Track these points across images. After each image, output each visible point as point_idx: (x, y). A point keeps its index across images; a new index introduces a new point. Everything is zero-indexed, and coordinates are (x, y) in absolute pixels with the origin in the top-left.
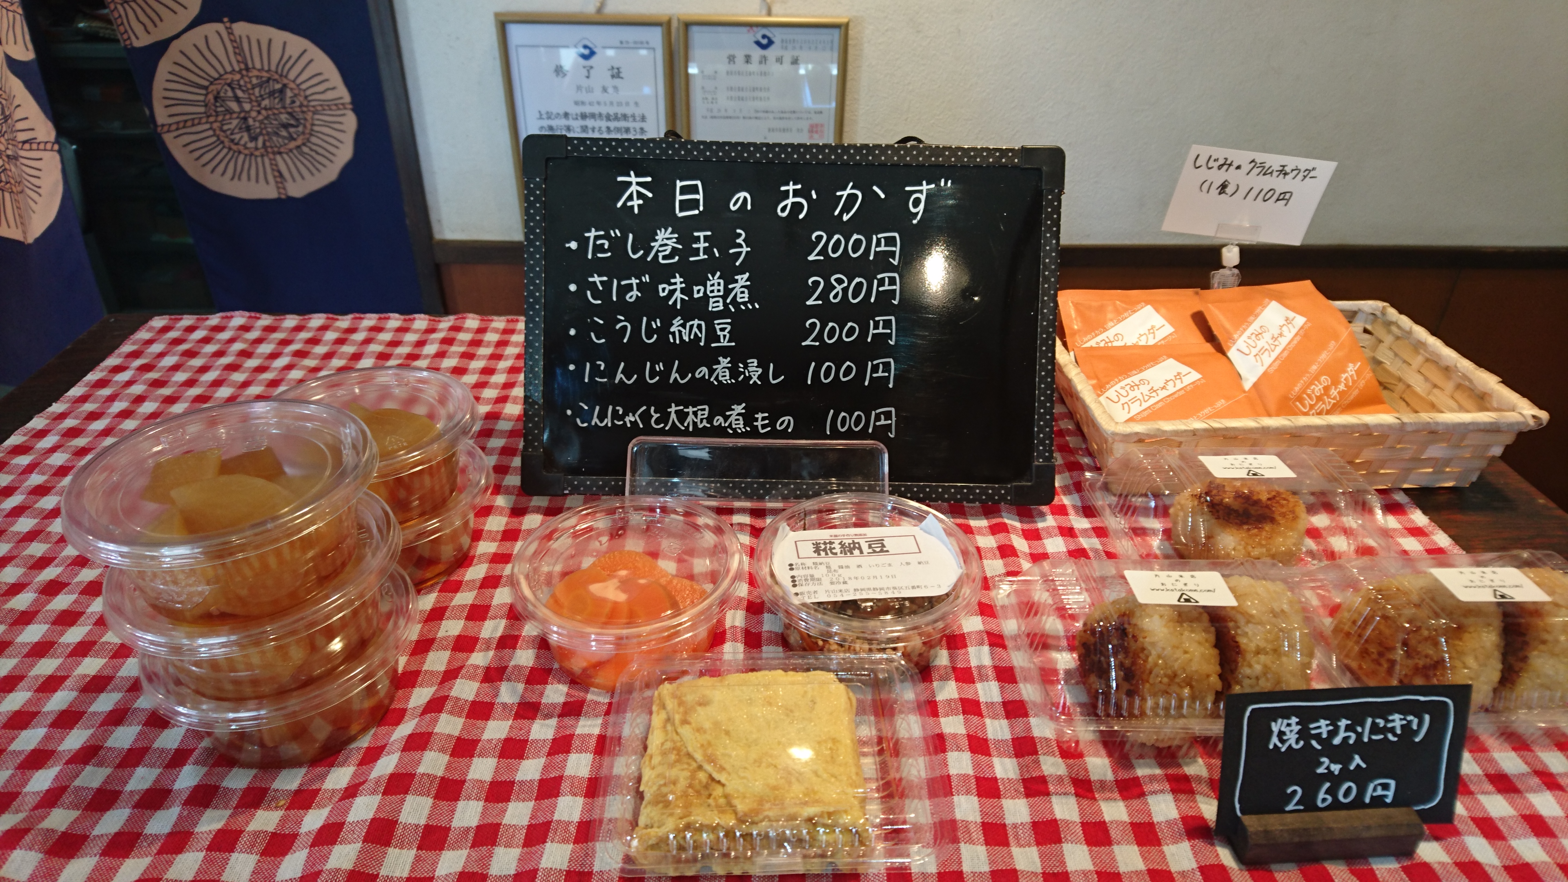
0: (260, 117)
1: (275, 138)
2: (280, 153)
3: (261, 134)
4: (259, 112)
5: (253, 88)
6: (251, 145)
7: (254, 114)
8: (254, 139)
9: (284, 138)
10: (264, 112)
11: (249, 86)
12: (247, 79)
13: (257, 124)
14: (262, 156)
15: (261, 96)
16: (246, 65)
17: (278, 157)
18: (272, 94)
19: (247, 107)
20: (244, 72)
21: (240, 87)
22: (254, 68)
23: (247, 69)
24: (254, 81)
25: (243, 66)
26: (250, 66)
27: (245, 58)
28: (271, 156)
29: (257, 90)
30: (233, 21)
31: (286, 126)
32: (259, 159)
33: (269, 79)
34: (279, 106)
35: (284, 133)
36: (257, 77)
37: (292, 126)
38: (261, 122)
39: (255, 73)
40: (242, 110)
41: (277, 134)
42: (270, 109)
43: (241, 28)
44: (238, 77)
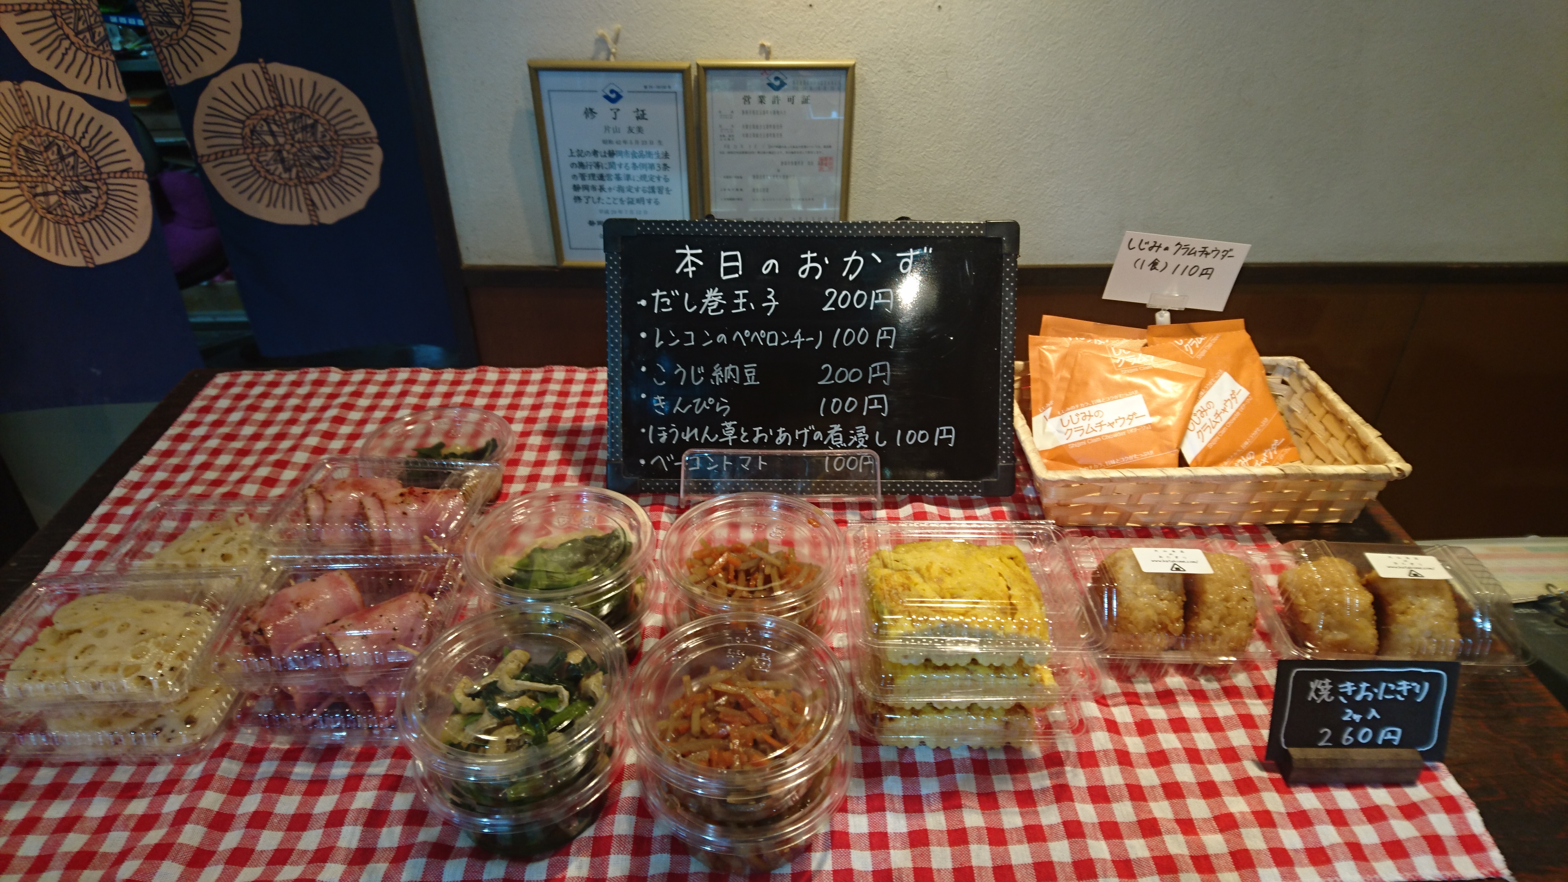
0: (294, 150)
1: (307, 169)
2: (312, 183)
3: (295, 165)
4: (293, 145)
5: (287, 123)
6: (285, 176)
7: (288, 147)
8: (288, 170)
9: (315, 168)
10: (297, 145)
11: (283, 121)
12: (281, 115)
13: (291, 156)
14: (296, 186)
15: (295, 130)
16: (280, 101)
17: (311, 187)
18: (304, 129)
19: (281, 140)
20: (279, 108)
21: (275, 123)
22: (288, 104)
23: (281, 105)
24: (288, 116)
25: (277, 103)
26: (284, 102)
27: (279, 95)
28: (304, 186)
29: (291, 126)
30: (267, 61)
31: (317, 158)
32: (293, 189)
33: (302, 115)
34: (311, 140)
35: (316, 164)
36: (291, 113)
37: (323, 158)
38: (295, 154)
39: (290, 109)
40: (277, 143)
41: (309, 165)
42: (303, 142)
43: (275, 68)
44: (272, 112)
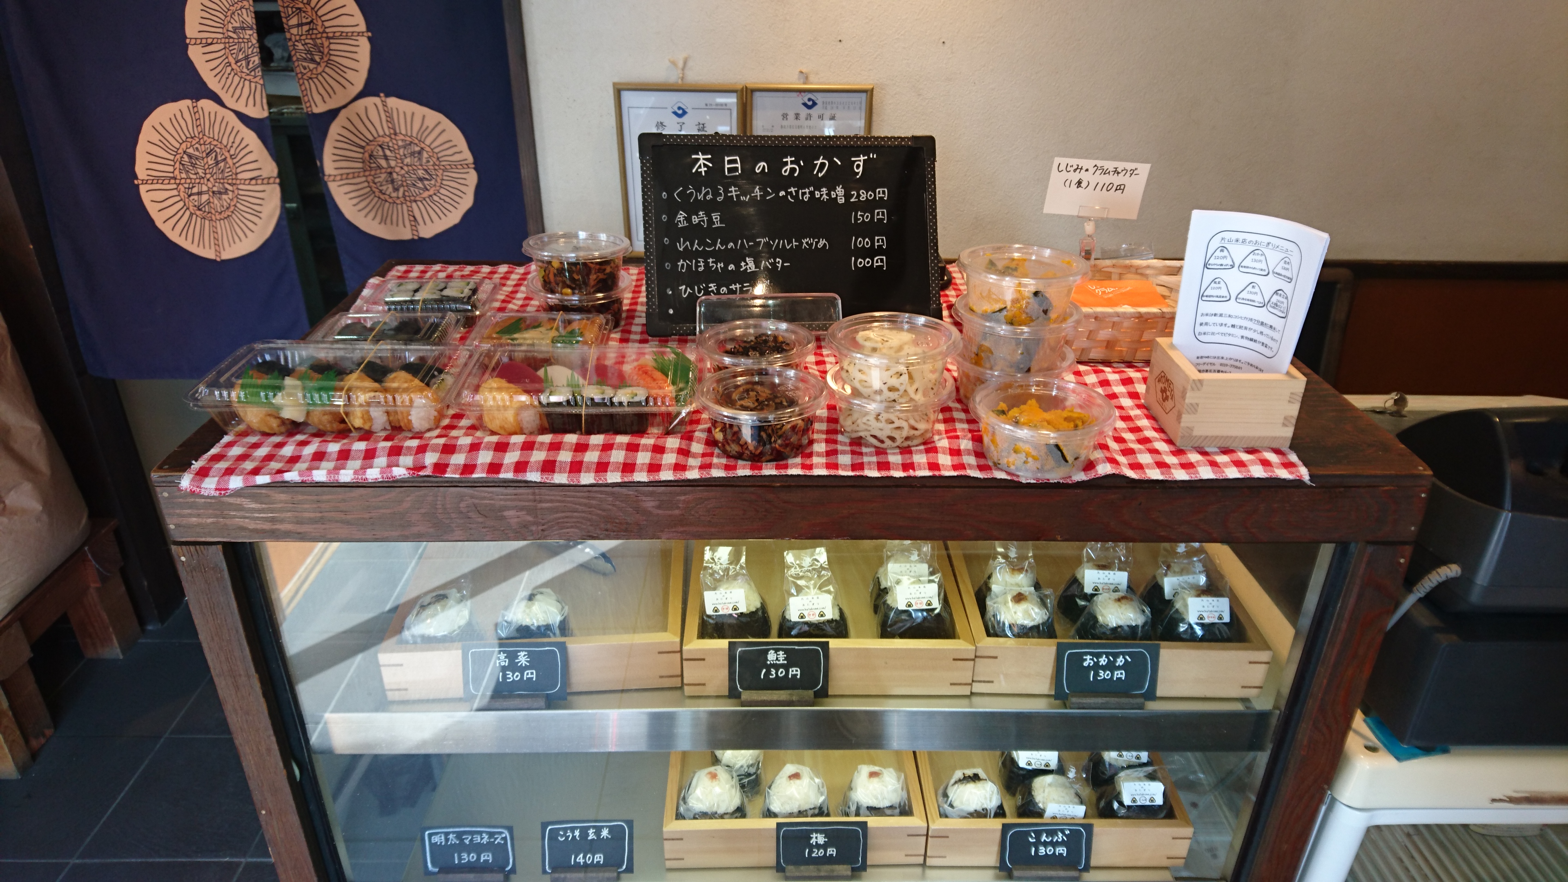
0: (403, 172)
1: (412, 189)
2: (415, 201)
3: (403, 186)
4: (402, 168)
5: (398, 149)
6: (394, 195)
7: (397, 169)
8: (396, 190)
9: (419, 188)
10: (405, 168)
12: (394, 142)
13: (400, 178)
14: (402, 203)
15: (405, 155)
17: (414, 205)
18: (412, 154)
19: (393, 163)
20: (393, 136)
21: (389, 148)
22: (400, 133)
23: (395, 134)
26: (398, 131)
27: (394, 125)
28: (409, 204)
29: (401, 151)
30: (387, 96)
32: (399, 206)
33: (411, 143)
34: (417, 164)
35: (420, 185)
37: (427, 179)
38: (403, 176)
39: (401, 137)
40: (389, 167)
41: (414, 186)
42: (411, 166)
43: (393, 102)
44: (387, 139)
